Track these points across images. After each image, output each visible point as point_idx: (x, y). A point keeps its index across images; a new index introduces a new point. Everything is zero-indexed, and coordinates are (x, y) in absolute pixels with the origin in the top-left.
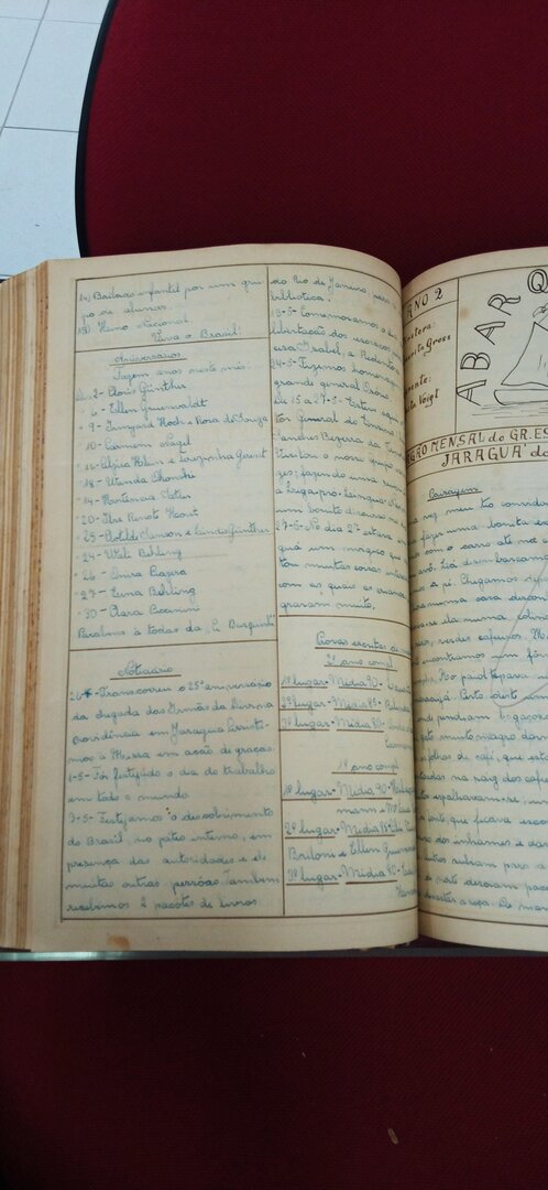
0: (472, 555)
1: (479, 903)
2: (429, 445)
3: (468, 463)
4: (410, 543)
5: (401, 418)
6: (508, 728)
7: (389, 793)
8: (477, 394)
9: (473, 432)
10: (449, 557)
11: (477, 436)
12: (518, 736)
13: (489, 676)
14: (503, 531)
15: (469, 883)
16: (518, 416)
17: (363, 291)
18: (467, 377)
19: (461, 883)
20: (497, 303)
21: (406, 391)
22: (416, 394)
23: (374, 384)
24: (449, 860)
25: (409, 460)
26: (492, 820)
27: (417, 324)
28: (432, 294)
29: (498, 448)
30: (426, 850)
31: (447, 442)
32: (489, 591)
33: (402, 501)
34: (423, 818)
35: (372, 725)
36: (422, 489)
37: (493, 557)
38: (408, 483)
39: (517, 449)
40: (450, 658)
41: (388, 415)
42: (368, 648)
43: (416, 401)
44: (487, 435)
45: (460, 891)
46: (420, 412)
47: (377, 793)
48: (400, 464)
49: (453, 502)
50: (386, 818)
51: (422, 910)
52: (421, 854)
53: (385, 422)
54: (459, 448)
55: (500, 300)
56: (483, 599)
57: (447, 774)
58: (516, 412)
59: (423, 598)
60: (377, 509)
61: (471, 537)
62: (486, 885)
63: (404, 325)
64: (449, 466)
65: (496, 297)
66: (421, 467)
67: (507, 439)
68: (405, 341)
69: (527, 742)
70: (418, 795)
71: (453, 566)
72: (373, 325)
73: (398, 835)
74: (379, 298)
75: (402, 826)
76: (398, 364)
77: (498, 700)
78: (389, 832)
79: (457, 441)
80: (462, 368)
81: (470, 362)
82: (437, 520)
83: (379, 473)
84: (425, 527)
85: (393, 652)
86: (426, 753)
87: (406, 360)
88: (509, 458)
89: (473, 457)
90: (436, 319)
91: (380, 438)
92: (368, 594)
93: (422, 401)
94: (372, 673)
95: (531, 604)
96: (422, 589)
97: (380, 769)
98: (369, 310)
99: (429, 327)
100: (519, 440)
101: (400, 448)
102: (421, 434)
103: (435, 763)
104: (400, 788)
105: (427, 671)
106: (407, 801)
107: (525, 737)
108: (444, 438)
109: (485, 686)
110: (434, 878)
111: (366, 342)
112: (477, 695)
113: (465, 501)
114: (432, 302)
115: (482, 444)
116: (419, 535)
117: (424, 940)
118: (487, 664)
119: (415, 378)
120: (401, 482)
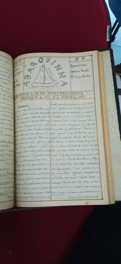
0: (27, 120)
1: (26, 198)
2: (18, 95)
3: (26, 100)
4: (14, 118)
6: (33, 158)
7: (6, 175)
8: (28, 84)
9: (27, 93)
10: (22, 121)
13: (30, 147)
14: (33, 115)
15: (24, 193)
17: (2, 60)
18: (26, 80)
24: (21, 189)
26: (29, 179)
27: (16, 68)
28: (19, 62)
29: (32, 96)
30: (16, 187)
31: (22, 95)
32: (30, 128)
36: (17, 105)
37: (31, 121)
38: (14, 104)
40: (22, 143)
48: (12, 100)
49: (23, 108)
51: (15, 200)
53: (7, 90)
55: (33, 64)
57: (21, 169)
58: (36, 89)
59: (17, 130)
60: (5, 110)
61: (27, 116)
62: (28, 193)
64: (22, 100)
69: (37, 161)
74: (6, 62)
75: (10, 182)
77: (32, 152)
78: (6, 183)
81: (26, 77)
82: (20, 112)
83: (6, 101)
84: (17, 114)
85: (9, 142)
86: (17, 165)
87: (14, 76)
88: (35, 99)
90: (20, 67)
91: (6, 94)
92: (2, 129)
93: (17, 86)
94: (3, 147)
95: (39, 131)
97: (4, 169)
98: (3, 64)
100: (37, 95)
101: (12, 96)
103: (19, 167)
104: (9, 173)
107: (37, 160)
112: (27, 151)
115: (29, 95)
118: (29, 144)
119: (15, 81)
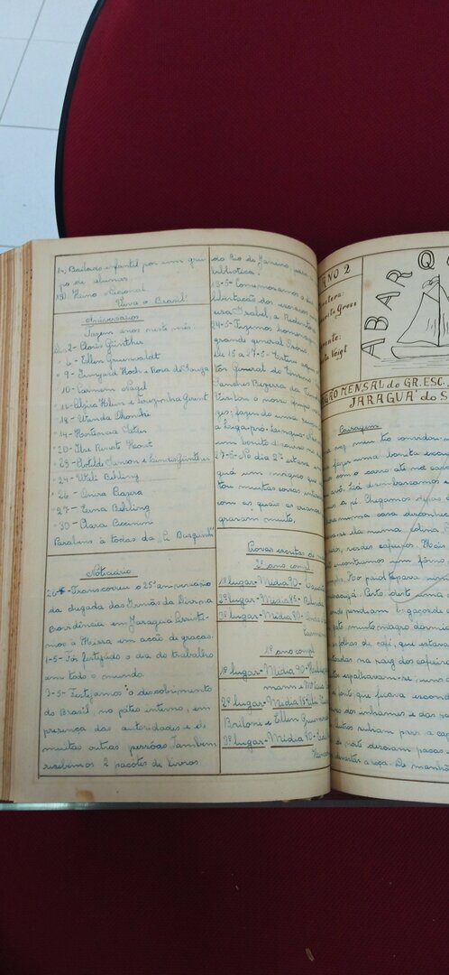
0: (373, 479)
1: (379, 763)
2: (339, 390)
3: (370, 405)
4: (324, 469)
5: (317, 367)
6: (402, 620)
7: (307, 673)
8: (378, 350)
9: (374, 380)
10: (356, 481)
11: (378, 384)
12: (411, 626)
13: (387, 577)
14: (399, 460)
15: (371, 746)
16: (410, 368)
17: (286, 266)
18: (369, 336)
19: (364, 747)
20: (394, 277)
21: (321, 346)
22: (329, 349)
23: (295, 341)
24: (355, 728)
25: (323, 402)
26: (389, 695)
27: (330, 292)
28: (342, 269)
29: (394, 393)
30: (336, 720)
31: (353, 388)
32: (387, 508)
33: (318, 435)
34: (334, 693)
35: (292, 617)
36: (334, 425)
37: (391, 481)
38: (323, 421)
39: (410, 394)
40: (356, 562)
41: (306, 366)
42: (289, 554)
43: (329, 354)
44: (386, 382)
45: (363, 753)
46: (332, 364)
47: (297, 673)
48: (316, 405)
49: (359, 436)
50: (304, 693)
51: (334, 769)
52: (333, 724)
53: (304, 372)
54: (363, 393)
55: (395, 275)
56: (383, 515)
57: (354, 657)
58: (409, 364)
59: (335, 513)
60: (298, 441)
61: (372, 465)
62: (385, 748)
63: (320, 294)
64: (355, 407)
65: (392, 272)
66: (333, 408)
67: (402, 386)
68: (320, 306)
69: (418, 631)
70: (331, 674)
71: (358, 488)
72: (294, 294)
73: (314, 707)
74: (299, 272)
75: (317, 700)
76: (315, 325)
77: (395, 597)
78: (307, 705)
79: (362, 388)
80: (366, 329)
81: (371, 325)
82: (346, 451)
83: (299, 412)
84: (336, 456)
85: (310, 557)
86: (337, 641)
87: (321, 321)
88: (403, 401)
89: (374, 400)
90: (345, 289)
91: (300, 385)
92: (289, 511)
93: (334, 354)
94: (293, 575)
95: (422, 520)
96: (334, 506)
97: (300, 654)
98: (291, 282)
99: (339, 295)
100: (412, 387)
101: (316, 392)
102: (333, 381)
103: (344, 648)
104: (316, 669)
105: (339, 573)
106: (321, 679)
107: (416, 627)
108: (351, 384)
109: (384, 586)
110: (343, 743)
111: (289, 307)
112: (378, 593)
113: (368, 435)
114: (342, 275)
115: (382, 390)
116: (331, 463)
117: (335, 794)
118: (386, 568)
119: (328, 336)
120: (317, 420)
